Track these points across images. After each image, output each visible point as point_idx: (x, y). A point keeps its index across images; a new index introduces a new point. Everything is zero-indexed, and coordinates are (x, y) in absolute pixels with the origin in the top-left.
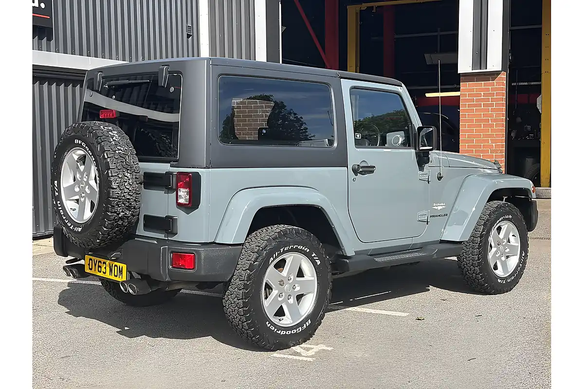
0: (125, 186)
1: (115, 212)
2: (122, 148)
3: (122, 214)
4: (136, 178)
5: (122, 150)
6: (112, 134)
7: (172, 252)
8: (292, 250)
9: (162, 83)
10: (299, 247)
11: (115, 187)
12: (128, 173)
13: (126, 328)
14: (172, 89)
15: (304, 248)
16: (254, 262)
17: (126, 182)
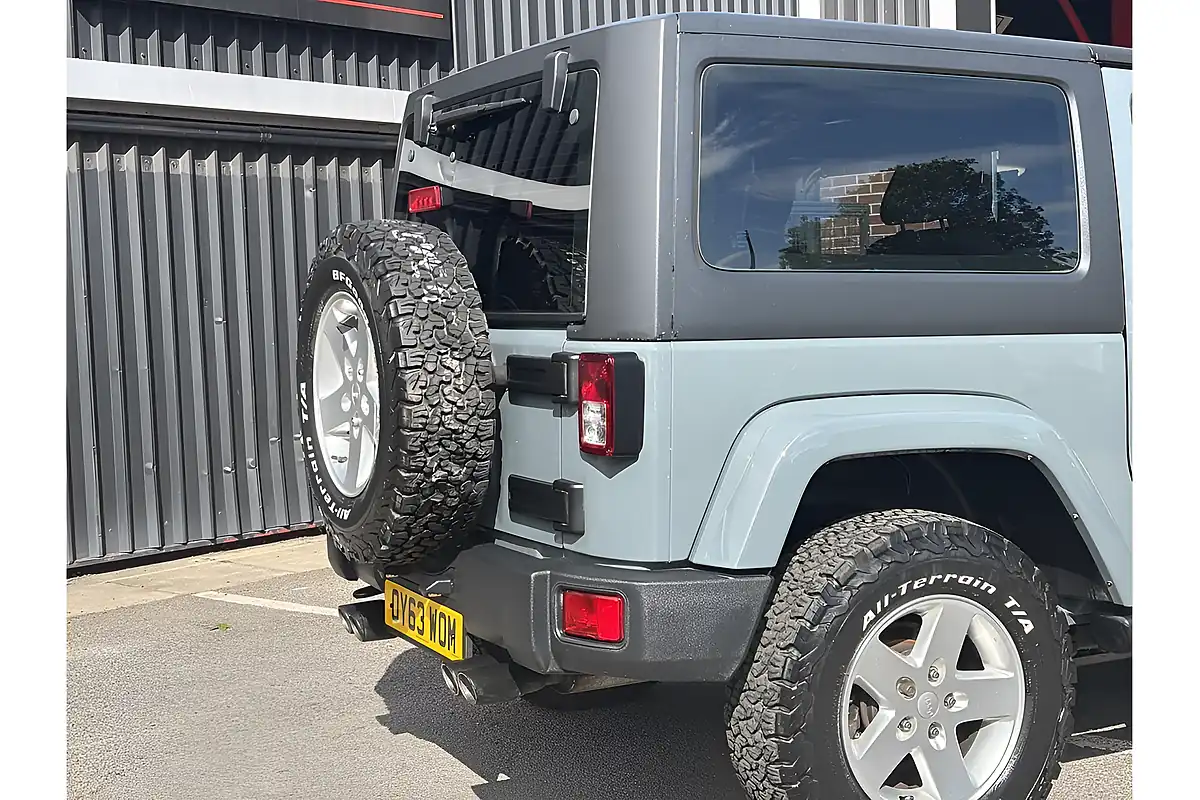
0: (444, 395)
1: (419, 470)
2: (441, 290)
3: (440, 473)
4: (477, 373)
5: (439, 296)
6: (419, 252)
7: (563, 589)
8: (938, 588)
9: (552, 100)
10: (961, 581)
11: (415, 399)
12: (454, 358)
13: (502, 777)
14: (575, 115)
15: (977, 583)
16: (813, 626)
17: (449, 383)
